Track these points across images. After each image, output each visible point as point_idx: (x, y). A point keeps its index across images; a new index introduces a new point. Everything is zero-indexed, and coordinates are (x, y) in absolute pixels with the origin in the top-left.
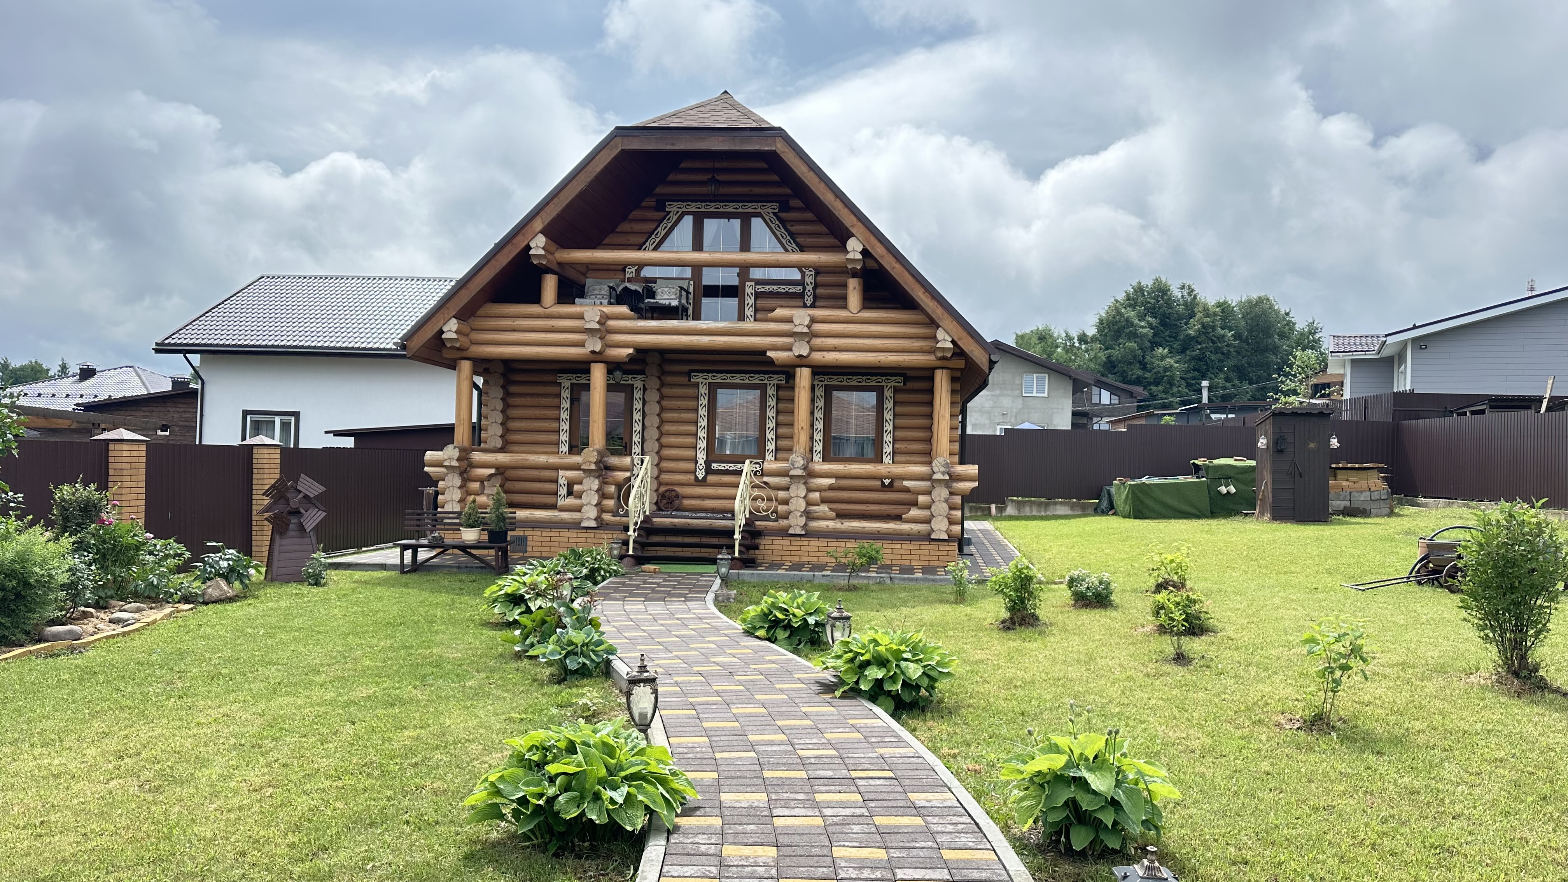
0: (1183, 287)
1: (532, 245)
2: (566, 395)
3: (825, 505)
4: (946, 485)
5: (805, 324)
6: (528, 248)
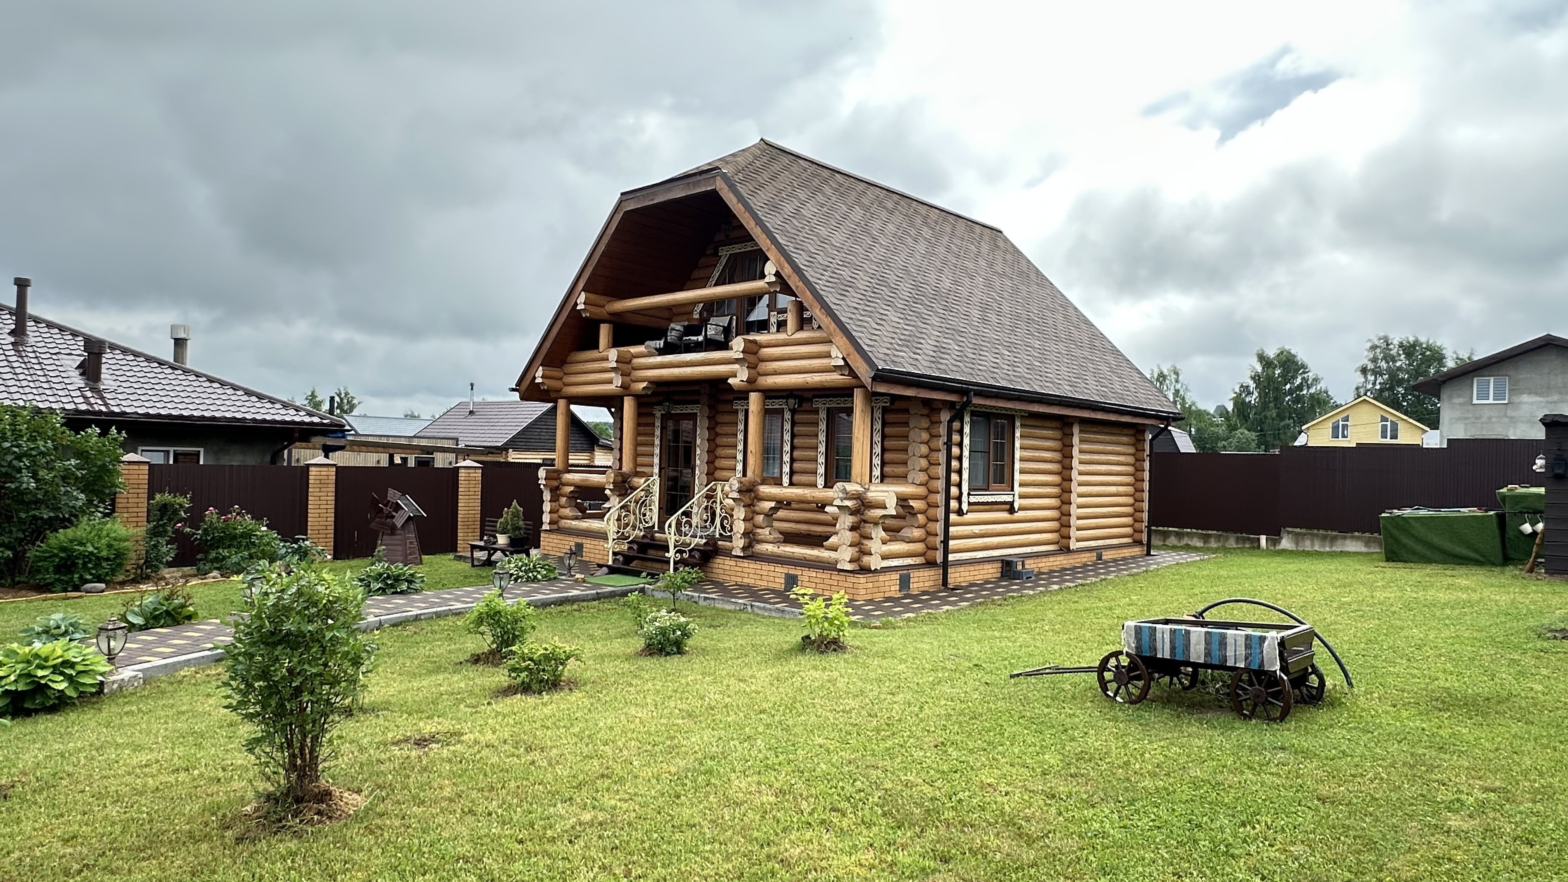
1: (578, 302)
2: (658, 423)
3: (769, 529)
4: (853, 512)
5: (741, 350)
6: (576, 304)
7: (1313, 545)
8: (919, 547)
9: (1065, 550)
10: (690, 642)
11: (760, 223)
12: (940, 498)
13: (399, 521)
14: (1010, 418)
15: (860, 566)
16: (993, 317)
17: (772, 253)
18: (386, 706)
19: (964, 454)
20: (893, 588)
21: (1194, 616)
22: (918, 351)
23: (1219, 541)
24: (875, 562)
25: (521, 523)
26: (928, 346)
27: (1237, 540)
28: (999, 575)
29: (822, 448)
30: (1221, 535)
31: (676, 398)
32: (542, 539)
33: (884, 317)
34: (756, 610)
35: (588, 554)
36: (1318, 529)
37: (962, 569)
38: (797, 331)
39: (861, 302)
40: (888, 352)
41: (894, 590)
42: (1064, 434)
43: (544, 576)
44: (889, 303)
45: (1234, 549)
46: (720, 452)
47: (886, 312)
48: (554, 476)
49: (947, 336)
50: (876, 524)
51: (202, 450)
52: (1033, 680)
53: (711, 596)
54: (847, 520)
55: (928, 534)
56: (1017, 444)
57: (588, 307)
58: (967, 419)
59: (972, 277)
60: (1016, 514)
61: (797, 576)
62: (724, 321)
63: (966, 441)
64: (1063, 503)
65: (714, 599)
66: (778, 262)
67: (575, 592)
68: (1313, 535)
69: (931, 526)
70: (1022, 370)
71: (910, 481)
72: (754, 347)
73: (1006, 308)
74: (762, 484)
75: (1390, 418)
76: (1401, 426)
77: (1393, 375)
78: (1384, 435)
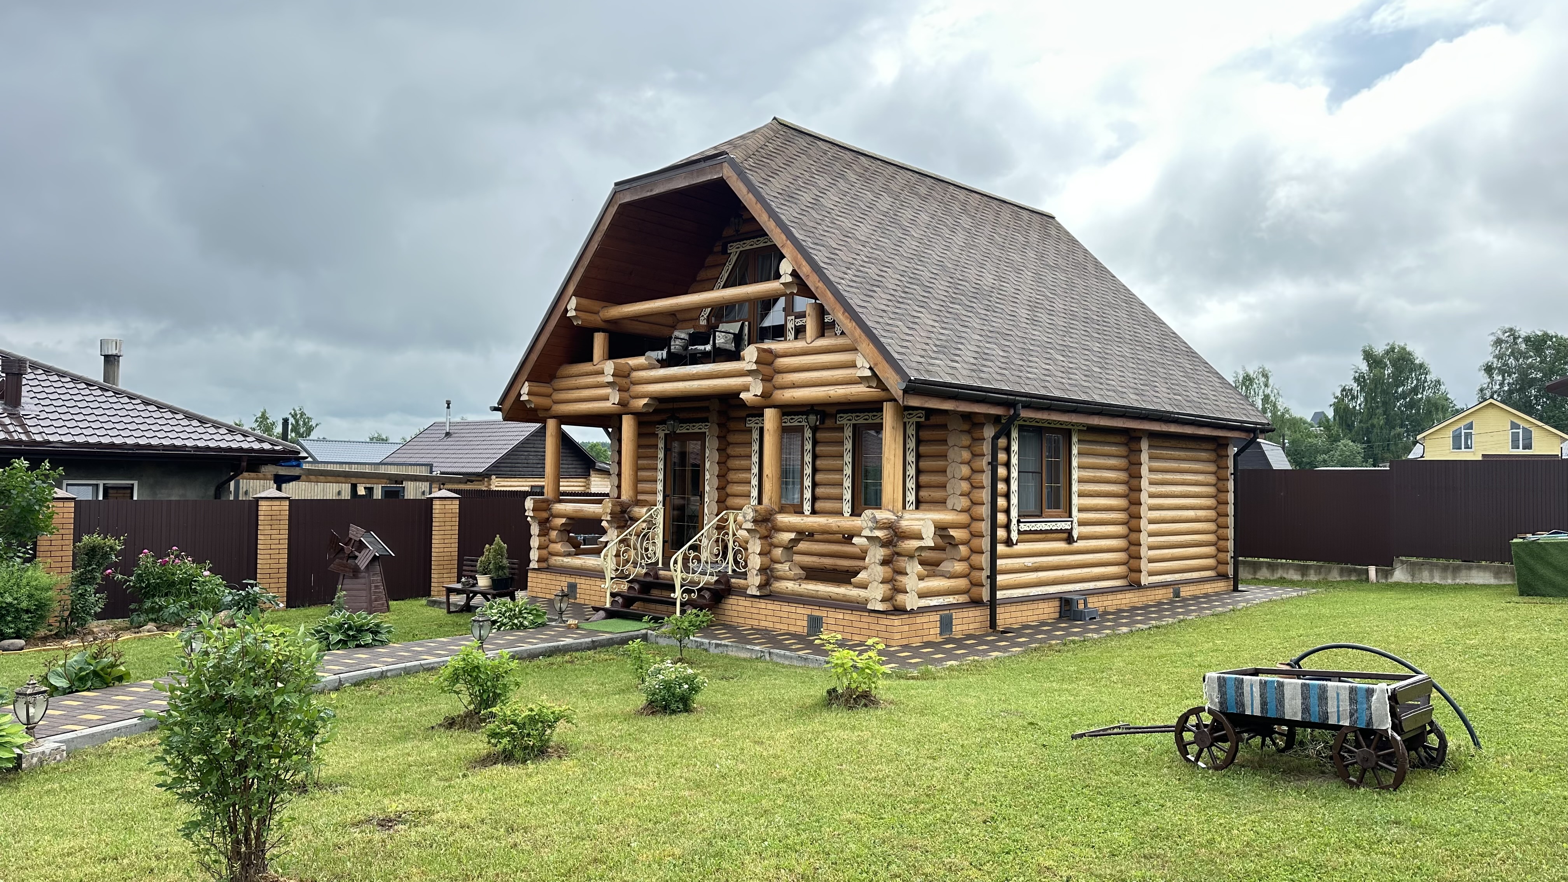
1: (569, 308)
2: (661, 445)
3: (789, 563)
4: (885, 544)
5: (754, 361)
6: (566, 311)
7: (1432, 577)
8: (962, 583)
9: (1135, 585)
10: (699, 698)
11: (773, 215)
12: (984, 527)
13: (363, 561)
14: (1066, 433)
15: (894, 606)
16: (1044, 317)
17: (788, 250)
18: (345, 780)
19: (1012, 475)
20: (932, 632)
21: (1288, 664)
22: (957, 358)
23: (1320, 573)
24: (911, 601)
25: (505, 562)
26: (968, 354)
27: (1342, 572)
28: (1057, 615)
29: (848, 471)
30: (1321, 567)
31: (682, 415)
32: (529, 579)
33: (917, 320)
34: (775, 658)
35: (582, 596)
36: (1438, 558)
37: (1013, 608)
38: (817, 338)
39: (890, 303)
40: (922, 360)
41: (933, 633)
42: (1131, 451)
43: (532, 622)
44: (922, 304)
45: (1338, 582)
46: (732, 476)
47: (919, 315)
48: (543, 506)
49: (990, 340)
50: (911, 557)
51: (136, 483)
52: (1099, 741)
53: (723, 642)
54: (877, 554)
55: (973, 567)
56: (1075, 463)
57: (581, 314)
58: (1015, 434)
59: (1018, 271)
60: (1075, 544)
61: (822, 618)
62: (735, 327)
63: (1014, 460)
64: (1131, 530)
65: (727, 646)
66: (795, 260)
67: (568, 641)
68: (1433, 565)
69: (975, 558)
70: (1079, 377)
71: (950, 506)
72: (769, 358)
73: (1059, 305)
74: (780, 512)
75: (1522, 424)
76: (1536, 434)
77: (1523, 373)
78: (1515, 446)
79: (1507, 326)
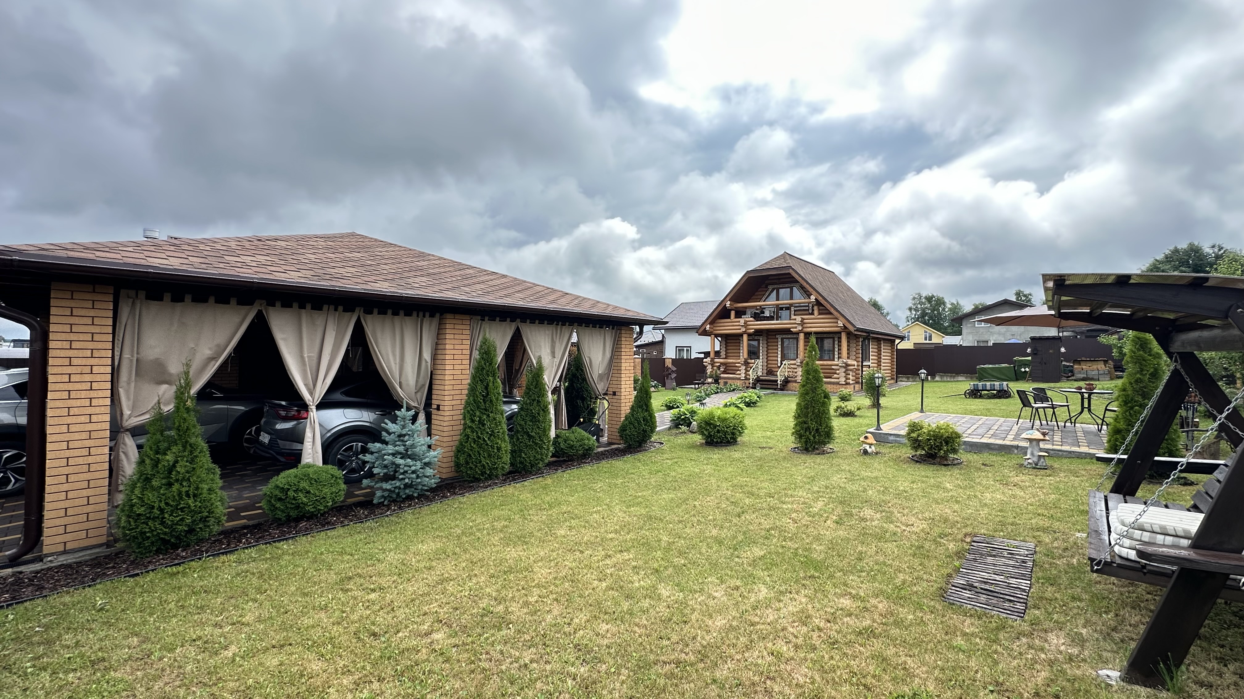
0: (1213, 247)
1: (726, 303)
4: (845, 368)
11: (808, 283)
12: (860, 364)
15: (846, 383)
16: (856, 307)
17: (813, 292)
20: (853, 389)
23: (913, 379)
24: (850, 382)
38: (819, 315)
42: (879, 343)
44: (841, 306)
48: (712, 360)
50: (851, 371)
54: (843, 370)
56: (870, 347)
57: (729, 305)
59: (844, 293)
60: (870, 369)
64: (879, 365)
66: (817, 296)
68: (947, 375)
72: (802, 320)
73: (856, 303)
75: (928, 331)
76: (933, 335)
77: (923, 310)
78: (926, 339)
79: (918, 292)
